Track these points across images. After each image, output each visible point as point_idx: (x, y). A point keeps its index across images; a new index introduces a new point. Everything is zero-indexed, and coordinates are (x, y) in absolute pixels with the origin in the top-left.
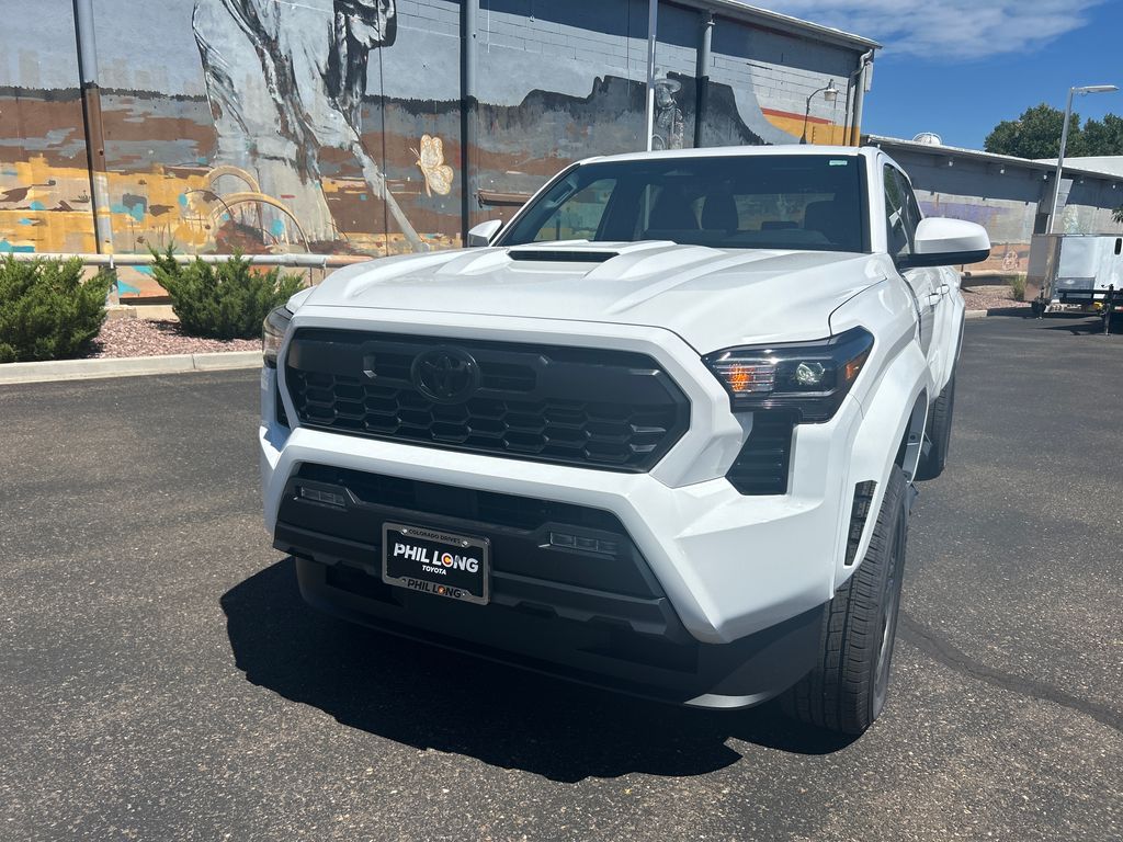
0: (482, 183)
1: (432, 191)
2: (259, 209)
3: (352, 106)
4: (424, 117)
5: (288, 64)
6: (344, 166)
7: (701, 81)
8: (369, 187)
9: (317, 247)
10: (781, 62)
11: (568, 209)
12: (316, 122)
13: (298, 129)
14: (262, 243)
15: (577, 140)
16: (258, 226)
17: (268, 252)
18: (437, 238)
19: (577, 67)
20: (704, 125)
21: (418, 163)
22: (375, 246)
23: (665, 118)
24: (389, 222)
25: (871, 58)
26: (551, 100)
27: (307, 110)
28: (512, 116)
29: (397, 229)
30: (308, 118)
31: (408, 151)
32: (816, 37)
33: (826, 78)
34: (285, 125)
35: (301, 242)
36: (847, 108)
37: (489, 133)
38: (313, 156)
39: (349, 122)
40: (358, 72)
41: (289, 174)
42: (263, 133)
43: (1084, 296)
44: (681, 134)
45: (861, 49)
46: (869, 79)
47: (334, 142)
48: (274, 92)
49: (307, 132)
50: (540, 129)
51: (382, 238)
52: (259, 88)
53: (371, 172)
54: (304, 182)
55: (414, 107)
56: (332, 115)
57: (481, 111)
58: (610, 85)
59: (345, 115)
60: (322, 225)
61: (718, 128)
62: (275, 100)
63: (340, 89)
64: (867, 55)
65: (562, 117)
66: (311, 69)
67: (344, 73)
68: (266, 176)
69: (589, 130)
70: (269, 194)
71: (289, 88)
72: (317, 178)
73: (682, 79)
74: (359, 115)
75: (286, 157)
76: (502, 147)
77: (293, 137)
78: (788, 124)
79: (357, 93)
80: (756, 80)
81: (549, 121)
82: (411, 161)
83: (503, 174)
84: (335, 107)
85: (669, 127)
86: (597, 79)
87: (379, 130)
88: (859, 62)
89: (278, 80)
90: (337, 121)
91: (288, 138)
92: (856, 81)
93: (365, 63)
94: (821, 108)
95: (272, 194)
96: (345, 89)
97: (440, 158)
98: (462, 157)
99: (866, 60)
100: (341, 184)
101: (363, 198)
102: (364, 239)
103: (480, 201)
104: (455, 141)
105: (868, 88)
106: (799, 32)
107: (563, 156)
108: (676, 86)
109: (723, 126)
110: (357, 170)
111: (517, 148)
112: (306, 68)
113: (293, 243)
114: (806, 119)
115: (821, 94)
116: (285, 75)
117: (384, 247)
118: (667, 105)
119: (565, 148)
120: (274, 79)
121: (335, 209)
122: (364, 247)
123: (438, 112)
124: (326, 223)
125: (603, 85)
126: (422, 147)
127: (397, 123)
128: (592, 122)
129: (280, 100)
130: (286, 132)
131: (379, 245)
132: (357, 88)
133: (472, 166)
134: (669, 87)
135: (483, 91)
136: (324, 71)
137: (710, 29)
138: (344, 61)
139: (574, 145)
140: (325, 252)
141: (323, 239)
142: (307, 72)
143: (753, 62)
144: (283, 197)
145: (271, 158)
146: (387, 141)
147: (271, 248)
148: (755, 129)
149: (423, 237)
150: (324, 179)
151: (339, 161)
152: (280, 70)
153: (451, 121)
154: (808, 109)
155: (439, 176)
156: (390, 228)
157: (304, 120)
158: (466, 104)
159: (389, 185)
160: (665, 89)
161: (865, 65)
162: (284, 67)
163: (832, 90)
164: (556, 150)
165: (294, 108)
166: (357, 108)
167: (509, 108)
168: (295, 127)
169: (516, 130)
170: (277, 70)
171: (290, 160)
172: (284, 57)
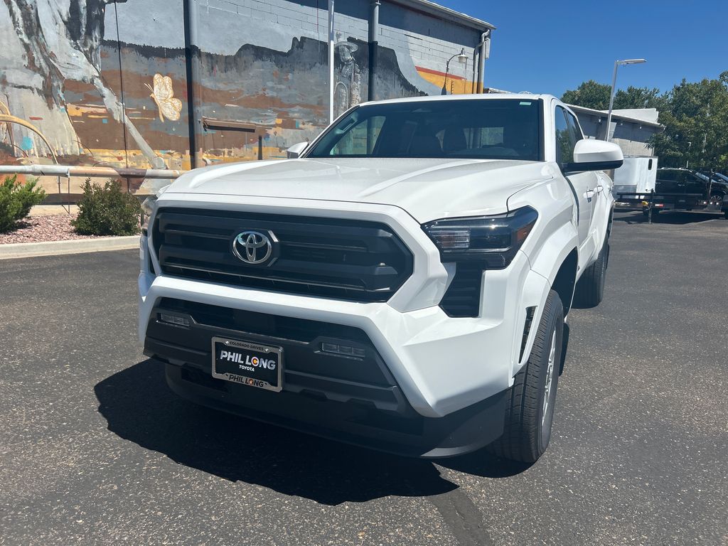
0: (205, 112)
1: (164, 118)
2: (9, 128)
3: (92, 48)
4: (155, 60)
5: (33, 11)
6: (86, 96)
7: (372, 45)
8: (109, 113)
9: (63, 160)
10: (429, 34)
11: (275, 133)
12: (59, 59)
13: (44, 65)
14: (13, 155)
15: (280, 83)
16: (8, 142)
17: (19, 163)
18: (169, 153)
19: (278, 28)
20: (375, 76)
21: (152, 95)
22: (116, 160)
23: (347, 70)
24: (128, 140)
25: (489, 36)
26: (260, 53)
27: (51, 49)
28: (228, 63)
29: (135, 146)
30: (52, 55)
31: (142, 86)
32: (452, 19)
33: (459, 47)
34: (32, 61)
35: (50, 156)
36: (474, 70)
37: (210, 75)
38: (58, 86)
39: (90, 60)
40: (96, 22)
41: (37, 102)
42: (12, 66)
43: (630, 197)
44: (359, 83)
45: (482, 29)
46: (488, 50)
47: (77, 75)
48: (21, 33)
49: (52, 67)
50: (251, 74)
51: (122, 153)
52: (7, 30)
53: (111, 101)
54: (50, 107)
55: (147, 52)
56: (74, 54)
57: (204, 58)
58: (305, 44)
59: (86, 55)
60: (70, 143)
61: (386, 79)
62: (22, 40)
63: (80, 34)
64: (486, 34)
65: (268, 66)
66: (54, 17)
67: (84, 21)
68: (15, 102)
69: (290, 76)
70: (18, 116)
71: (35, 30)
72: (62, 103)
73: (359, 42)
74: (99, 55)
75: (33, 87)
76: (221, 86)
77: (40, 70)
78: (434, 79)
79: (96, 38)
80: (411, 47)
81: (259, 68)
82: (146, 94)
83: (223, 107)
84: (77, 48)
85: (350, 77)
86: (295, 39)
87: (117, 68)
88: (481, 38)
89: (24, 24)
90: (80, 59)
91: (35, 71)
92: (480, 50)
93: (103, 15)
94: (456, 69)
95: (23, 117)
96: (86, 34)
97: (170, 93)
98: (188, 92)
99: (485, 37)
100: (85, 110)
101: (105, 121)
102: (107, 154)
103: (204, 126)
104: (183, 80)
105: (487, 56)
106: (440, 15)
107: (270, 95)
108: (355, 48)
109: (389, 78)
110: (100, 99)
111: (234, 87)
112: (50, 15)
113: (42, 156)
114: (446, 75)
115: (456, 59)
116: (31, 20)
117: (124, 160)
118: (348, 61)
119: (272, 88)
120: (21, 22)
121: (79, 130)
122: (107, 160)
123: (168, 57)
124: (72, 141)
125: (300, 43)
126: (155, 83)
127: (133, 64)
128: (292, 70)
129: (26, 40)
130: (32, 66)
131: (120, 158)
132: (96, 34)
133: (197, 99)
134: (349, 48)
135: (203, 42)
136: (66, 19)
137: (377, 7)
138: (84, 12)
139: (279, 86)
140: (71, 164)
141: (69, 153)
142: (51, 19)
143: (409, 33)
144: (31, 119)
145: (20, 87)
146: (124, 77)
147: (22, 160)
148: (412, 81)
149: (157, 152)
150: (69, 105)
151: (81, 91)
152: (26, 16)
153: (179, 65)
154: (448, 69)
155: (171, 107)
156: (129, 145)
157: (49, 57)
158: (190, 51)
159: (127, 112)
160: (346, 49)
161: (485, 40)
162: (30, 14)
163: (463, 55)
164: (264, 90)
165: (40, 47)
166: (97, 49)
167: (226, 57)
168: (40, 62)
169: (232, 73)
170: (23, 16)
171: (37, 89)
172: (29, 6)
